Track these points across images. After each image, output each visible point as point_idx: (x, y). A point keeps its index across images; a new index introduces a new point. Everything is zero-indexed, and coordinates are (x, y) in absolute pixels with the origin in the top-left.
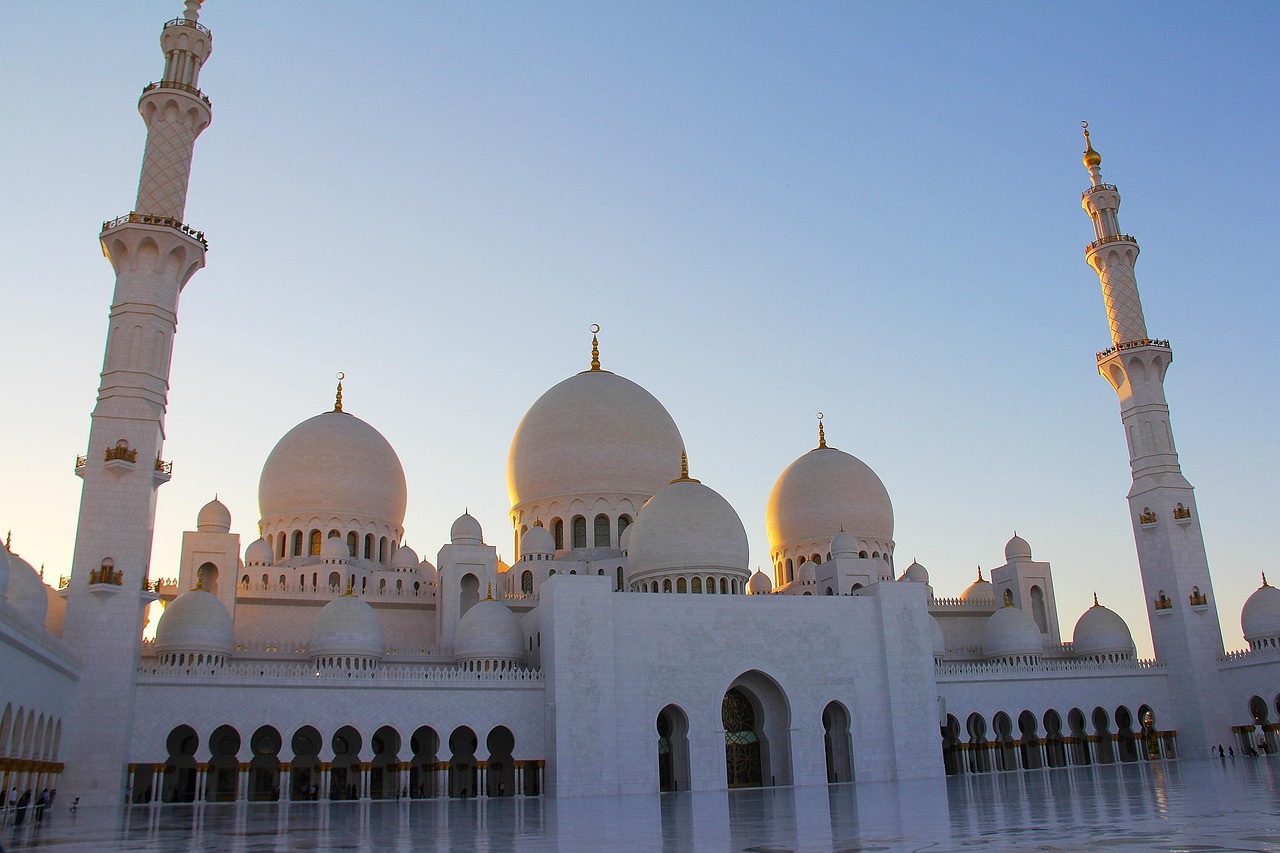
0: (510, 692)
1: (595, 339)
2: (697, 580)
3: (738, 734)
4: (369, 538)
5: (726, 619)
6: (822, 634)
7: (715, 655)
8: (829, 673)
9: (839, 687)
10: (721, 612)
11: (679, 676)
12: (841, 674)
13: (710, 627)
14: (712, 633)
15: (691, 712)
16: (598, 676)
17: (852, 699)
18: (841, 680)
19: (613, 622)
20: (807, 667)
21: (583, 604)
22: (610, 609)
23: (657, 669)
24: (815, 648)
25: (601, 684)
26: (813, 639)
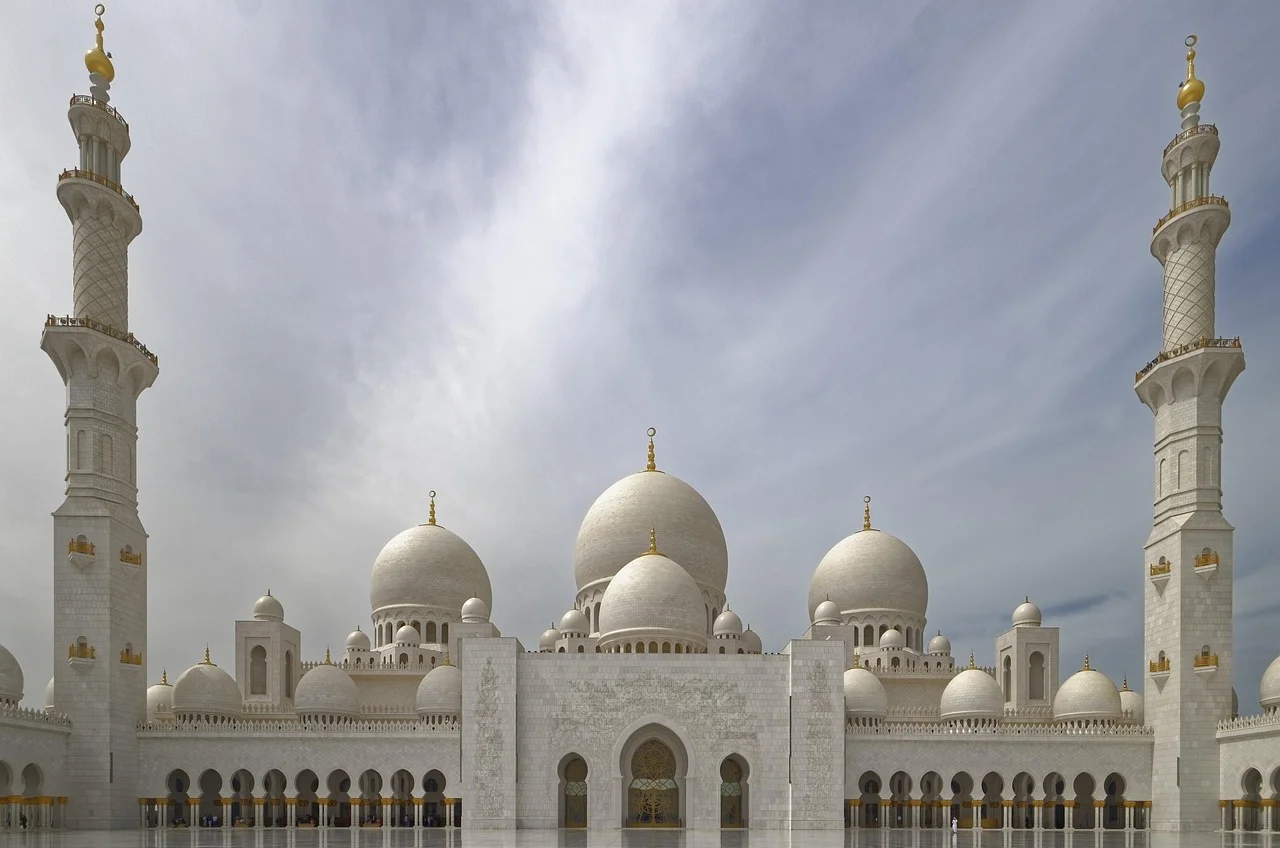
3: (657, 781)
5: (630, 676)
6: (727, 691)
7: (617, 709)
8: (732, 728)
9: (741, 741)
10: (625, 670)
11: (581, 728)
12: (744, 729)
13: (611, 684)
14: (615, 689)
15: (591, 760)
16: (501, 727)
17: (754, 753)
18: (744, 735)
19: (518, 680)
20: (709, 722)
21: (489, 663)
22: (514, 668)
23: (560, 721)
24: (719, 704)
25: (504, 734)
26: (717, 695)
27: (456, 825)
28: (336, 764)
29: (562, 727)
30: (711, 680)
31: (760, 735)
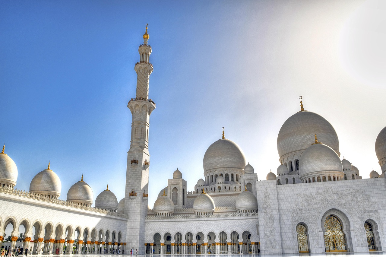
0: (248, 220)
1: (301, 101)
2: (319, 178)
4: (232, 175)
5: (321, 191)
6: (361, 193)
7: (317, 204)
8: (366, 208)
9: (371, 214)
10: (319, 188)
11: (304, 212)
12: (371, 208)
13: (314, 194)
14: (316, 196)
15: (309, 224)
16: (273, 213)
17: (378, 218)
18: (371, 211)
19: (277, 195)
20: (356, 207)
21: (266, 190)
22: (276, 191)
23: (295, 210)
24: (359, 199)
25: (274, 216)
26: (357, 195)
27: (258, 253)
28: (210, 230)
29: (296, 212)
30: (353, 190)
31: (379, 211)
